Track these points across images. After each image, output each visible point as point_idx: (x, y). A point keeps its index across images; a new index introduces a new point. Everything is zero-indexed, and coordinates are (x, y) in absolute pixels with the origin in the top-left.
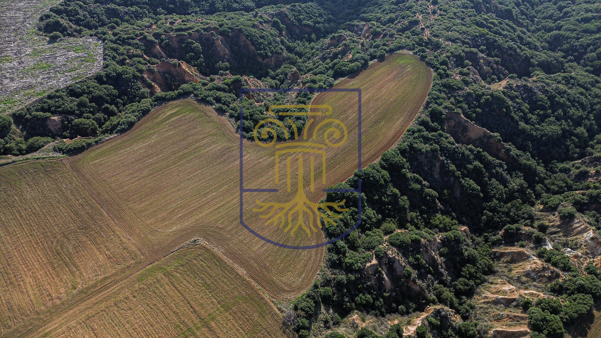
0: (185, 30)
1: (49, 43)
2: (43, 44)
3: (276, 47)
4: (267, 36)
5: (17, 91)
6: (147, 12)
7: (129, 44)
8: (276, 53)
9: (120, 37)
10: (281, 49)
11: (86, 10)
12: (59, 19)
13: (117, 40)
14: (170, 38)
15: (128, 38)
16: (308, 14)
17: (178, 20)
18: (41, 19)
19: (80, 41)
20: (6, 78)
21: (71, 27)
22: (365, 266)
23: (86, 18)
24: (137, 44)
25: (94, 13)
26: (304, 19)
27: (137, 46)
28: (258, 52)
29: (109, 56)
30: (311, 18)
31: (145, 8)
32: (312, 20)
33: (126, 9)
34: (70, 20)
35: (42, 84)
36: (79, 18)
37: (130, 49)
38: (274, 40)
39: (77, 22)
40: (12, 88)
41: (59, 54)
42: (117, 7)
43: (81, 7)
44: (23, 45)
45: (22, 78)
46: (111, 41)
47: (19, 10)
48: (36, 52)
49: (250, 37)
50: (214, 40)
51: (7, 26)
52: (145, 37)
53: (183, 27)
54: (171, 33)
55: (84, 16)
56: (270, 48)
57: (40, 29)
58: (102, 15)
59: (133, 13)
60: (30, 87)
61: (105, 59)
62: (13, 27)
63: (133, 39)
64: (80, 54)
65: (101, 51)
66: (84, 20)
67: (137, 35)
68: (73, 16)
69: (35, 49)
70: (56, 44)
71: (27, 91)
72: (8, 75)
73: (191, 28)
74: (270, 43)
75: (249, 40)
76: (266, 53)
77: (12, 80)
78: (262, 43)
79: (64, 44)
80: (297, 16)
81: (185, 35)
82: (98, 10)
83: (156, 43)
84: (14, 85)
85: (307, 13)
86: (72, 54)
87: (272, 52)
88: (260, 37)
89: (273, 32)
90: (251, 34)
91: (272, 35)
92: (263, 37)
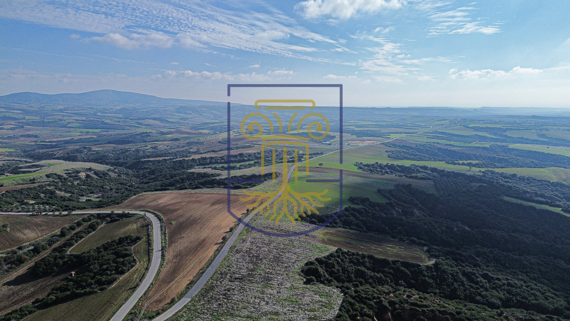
0: (420, 306)
1: (305, 283)
2: (299, 282)
5: (266, 314)
6: (389, 281)
7: (365, 304)
9: (360, 295)
11: (340, 266)
12: (319, 268)
13: (356, 296)
14: (403, 309)
15: (366, 298)
17: (416, 296)
18: (307, 264)
19: (327, 289)
20: (264, 301)
21: (325, 276)
23: (339, 272)
24: (371, 305)
25: (346, 270)
27: (370, 307)
29: (345, 308)
31: (389, 277)
33: (372, 274)
34: (326, 271)
35: (285, 314)
36: (334, 271)
37: (364, 308)
39: (331, 274)
40: (264, 310)
41: (307, 294)
42: (366, 270)
43: (338, 262)
44: (286, 280)
45: (274, 304)
46: (351, 296)
47: (295, 253)
48: (292, 288)
51: (282, 263)
52: (381, 301)
53: (419, 303)
54: (406, 305)
55: (338, 270)
57: (302, 271)
58: (352, 273)
59: (377, 278)
60: (277, 314)
61: (340, 310)
62: (286, 265)
63: (370, 299)
64: (323, 300)
65: (340, 302)
66: (336, 273)
67: (374, 298)
68: (330, 268)
69: (292, 285)
70: (308, 286)
71: (273, 316)
72: (266, 299)
73: (426, 306)
77: (267, 303)
79: (314, 288)
81: (419, 311)
82: (350, 269)
83: (389, 309)
84: (266, 308)
86: (317, 298)
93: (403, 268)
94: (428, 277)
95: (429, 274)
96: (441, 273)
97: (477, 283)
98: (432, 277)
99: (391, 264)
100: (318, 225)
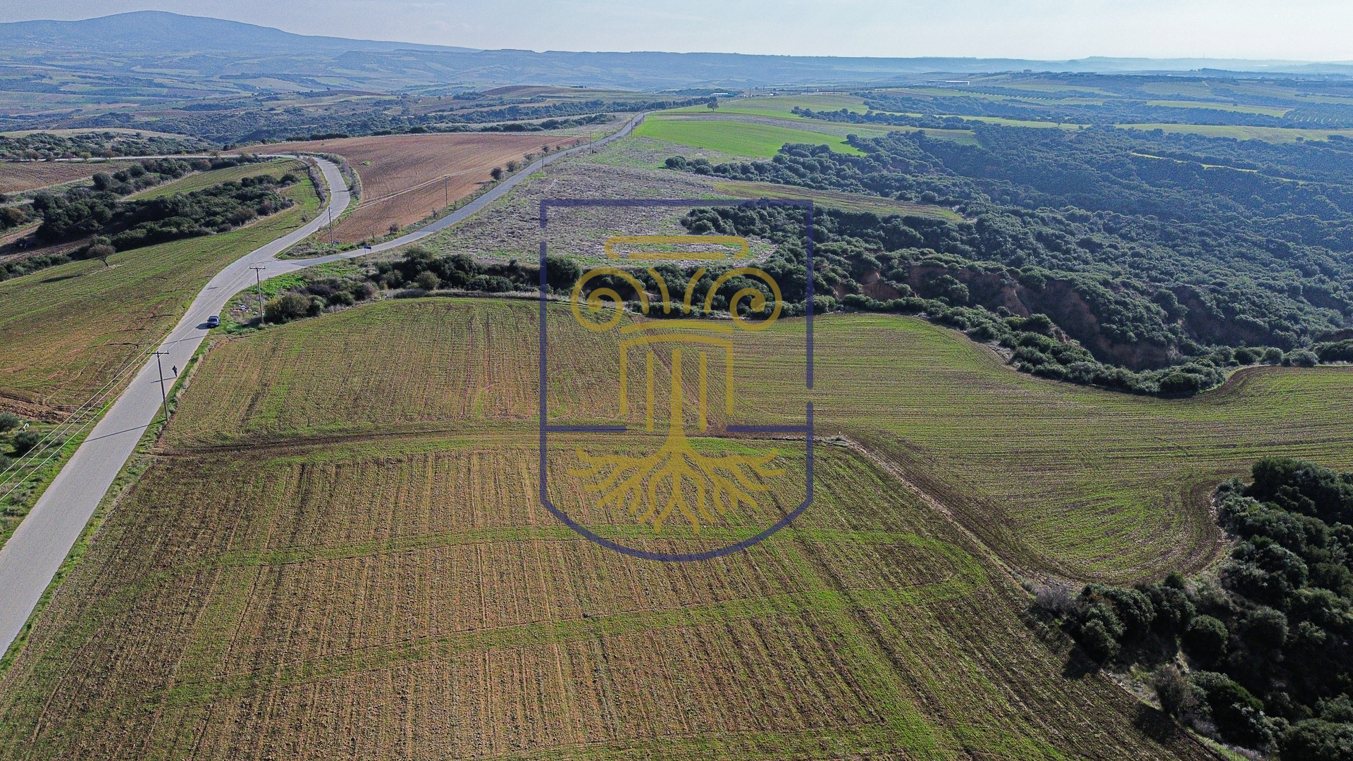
1: (689, 233)
2: (677, 232)
3: (1154, 329)
4: (1135, 306)
8: (1152, 341)
10: (1166, 337)
14: (908, 267)
16: (1259, 307)
18: (692, 214)
26: (1243, 312)
27: (837, 264)
28: (1105, 325)
30: (1264, 315)
32: (1267, 319)
37: (823, 263)
38: (1150, 319)
49: (1090, 295)
50: (1003, 285)
52: (860, 256)
54: (913, 263)
56: (1136, 327)
61: (772, 257)
63: (836, 254)
67: (845, 253)
74: (1139, 319)
75: (1087, 301)
76: (1124, 333)
78: (1119, 313)
80: (1225, 301)
81: (942, 267)
83: (877, 266)
85: (1254, 303)
87: (1139, 335)
88: (1117, 302)
89: (1154, 307)
90: (1094, 292)
91: (1148, 309)
92: (1124, 304)
93: (906, 228)
94: (963, 242)
95: (964, 238)
96: (990, 234)
97: (1067, 252)
98: (971, 242)
99: (879, 222)
100: (713, 176)
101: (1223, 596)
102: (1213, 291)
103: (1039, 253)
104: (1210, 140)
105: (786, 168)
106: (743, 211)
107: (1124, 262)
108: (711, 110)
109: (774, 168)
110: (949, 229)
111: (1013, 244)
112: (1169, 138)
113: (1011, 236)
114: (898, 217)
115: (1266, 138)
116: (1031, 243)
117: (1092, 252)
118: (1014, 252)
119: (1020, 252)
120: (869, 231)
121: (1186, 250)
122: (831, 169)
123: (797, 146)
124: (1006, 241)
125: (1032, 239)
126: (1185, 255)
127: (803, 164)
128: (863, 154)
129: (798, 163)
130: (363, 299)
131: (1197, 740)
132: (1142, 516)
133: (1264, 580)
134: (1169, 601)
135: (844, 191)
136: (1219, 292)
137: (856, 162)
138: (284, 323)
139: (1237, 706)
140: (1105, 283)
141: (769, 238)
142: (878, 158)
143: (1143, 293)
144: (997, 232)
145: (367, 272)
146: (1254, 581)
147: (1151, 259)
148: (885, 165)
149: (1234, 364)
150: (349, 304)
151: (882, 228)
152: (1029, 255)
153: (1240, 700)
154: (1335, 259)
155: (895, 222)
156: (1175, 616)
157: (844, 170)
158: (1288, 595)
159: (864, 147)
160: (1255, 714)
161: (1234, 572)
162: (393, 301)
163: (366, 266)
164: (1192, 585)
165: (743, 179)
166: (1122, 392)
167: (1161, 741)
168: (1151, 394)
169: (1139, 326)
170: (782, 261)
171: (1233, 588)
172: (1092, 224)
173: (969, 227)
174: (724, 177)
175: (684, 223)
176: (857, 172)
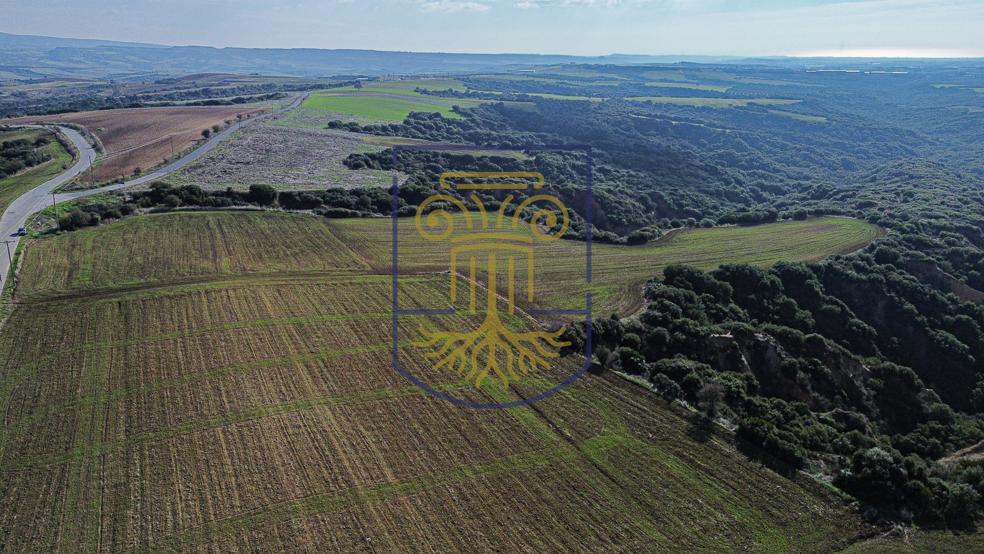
1: (350, 169)
2: (341, 168)
3: (637, 217)
4: (626, 203)
5: (296, 184)
10: (644, 221)
16: (697, 202)
18: (350, 157)
22: (709, 335)
26: (688, 205)
28: (609, 215)
29: (413, 181)
30: (699, 207)
32: (701, 209)
35: (326, 185)
38: (635, 211)
41: (355, 175)
45: (306, 180)
47: (330, 150)
48: (331, 171)
49: (601, 199)
56: (627, 216)
60: (312, 184)
61: (407, 182)
62: (317, 158)
65: (405, 179)
70: (356, 170)
71: (307, 186)
74: (629, 211)
75: (599, 202)
76: (620, 220)
78: (617, 208)
80: (677, 200)
84: (294, 181)
85: (693, 200)
87: (629, 221)
88: (616, 202)
89: (637, 204)
90: (603, 196)
91: (634, 205)
92: (620, 203)
93: (490, 163)
96: (543, 166)
99: (475, 161)
100: (362, 133)
101: (639, 324)
102: (671, 194)
103: (574, 177)
104: (679, 106)
105: (412, 127)
106: (385, 155)
107: (623, 181)
108: (357, 89)
109: (404, 127)
110: (518, 164)
111: (558, 172)
112: (655, 106)
113: (556, 167)
114: (486, 157)
115: (712, 105)
116: (568, 171)
117: (605, 175)
118: (558, 177)
119: (562, 177)
120: (469, 166)
121: (660, 172)
122: (443, 128)
123: (419, 114)
124: (553, 170)
125: (568, 168)
126: (659, 175)
127: (424, 125)
128: (464, 119)
129: (420, 124)
130: (128, 214)
131: (613, 373)
132: (607, 296)
133: (661, 317)
134: (611, 325)
135: (452, 142)
136: (674, 195)
137: (459, 124)
138: (74, 230)
139: (632, 358)
140: (609, 191)
141: (404, 171)
142: (473, 121)
143: (631, 196)
144: (548, 164)
145: (124, 199)
146: (655, 317)
147: (639, 178)
148: (478, 125)
149: (670, 228)
150: (118, 217)
151: (477, 164)
152: (567, 178)
153: (634, 356)
154: (743, 175)
155: (484, 160)
156: (614, 332)
157: (451, 129)
158: (672, 323)
159: (464, 114)
160: (641, 361)
161: (646, 315)
162: (148, 215)
163: (123, 195)
164: (624, 321)
165: (383, 135)
166: (608, 244)
167: (598, 375)
168: (623, 244)
169: (628, 215)
170: (413, 184)
171: (646, 322)
172: (606, 158)
173: (531, 162)
174: (370, 134)
175: (345, 163)
176: (460, 130)
